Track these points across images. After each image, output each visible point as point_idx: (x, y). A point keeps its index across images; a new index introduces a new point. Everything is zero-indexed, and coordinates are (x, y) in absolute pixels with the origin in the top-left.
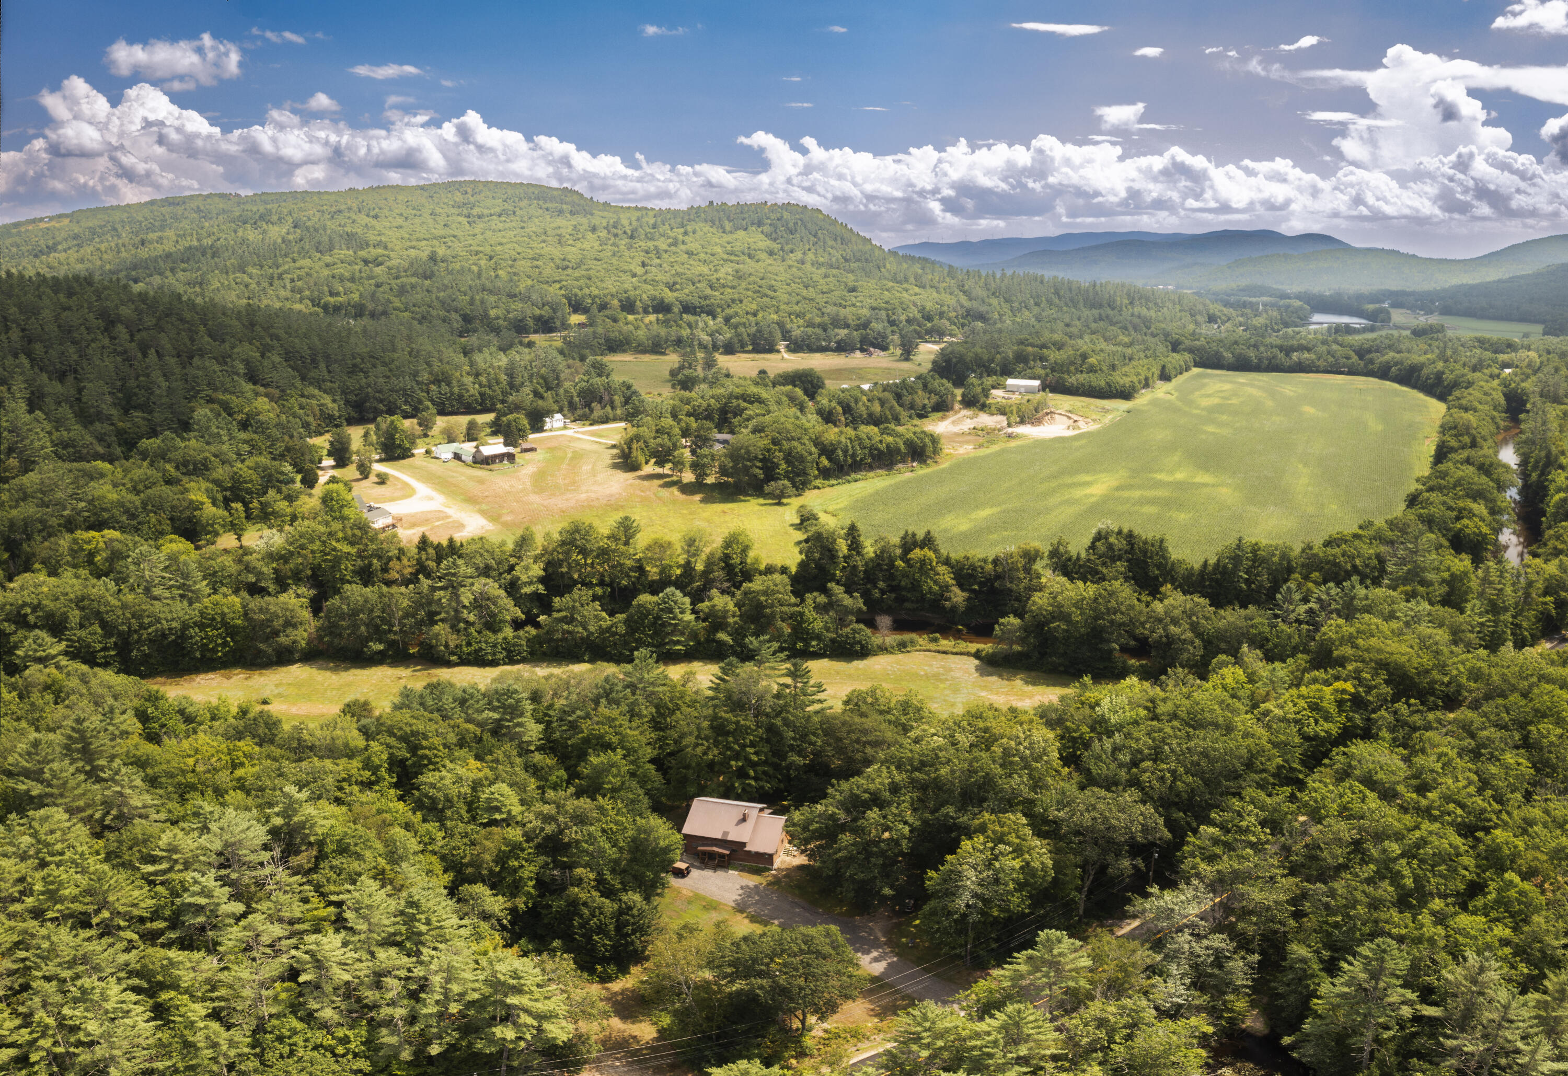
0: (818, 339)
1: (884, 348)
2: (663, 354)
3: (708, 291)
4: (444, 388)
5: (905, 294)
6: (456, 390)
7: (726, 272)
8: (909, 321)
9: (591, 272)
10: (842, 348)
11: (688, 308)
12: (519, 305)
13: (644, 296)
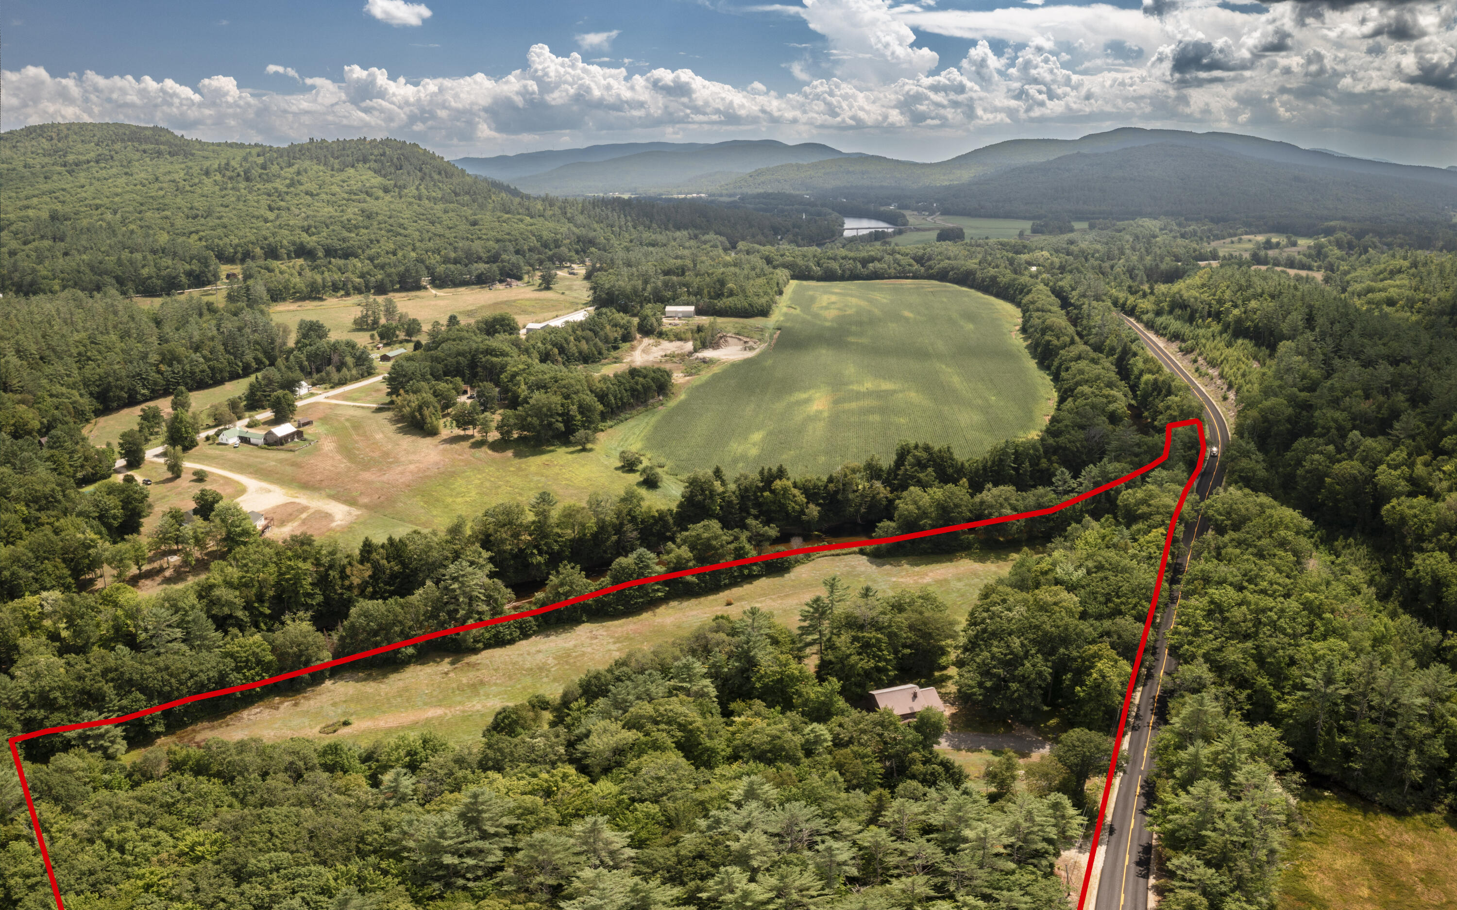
0: (461, 274)
1: (519, 278)
2: (321, 299)
3: (346, 234)
4: (177, 367)
5: (522, 225)
6: (187, 367)
7: (352, 212)
8: (530, 250)
9: (225, 220)
10: (482, 281)
11: (330, 252)
12: (167, 261)
13: (285, 242)
